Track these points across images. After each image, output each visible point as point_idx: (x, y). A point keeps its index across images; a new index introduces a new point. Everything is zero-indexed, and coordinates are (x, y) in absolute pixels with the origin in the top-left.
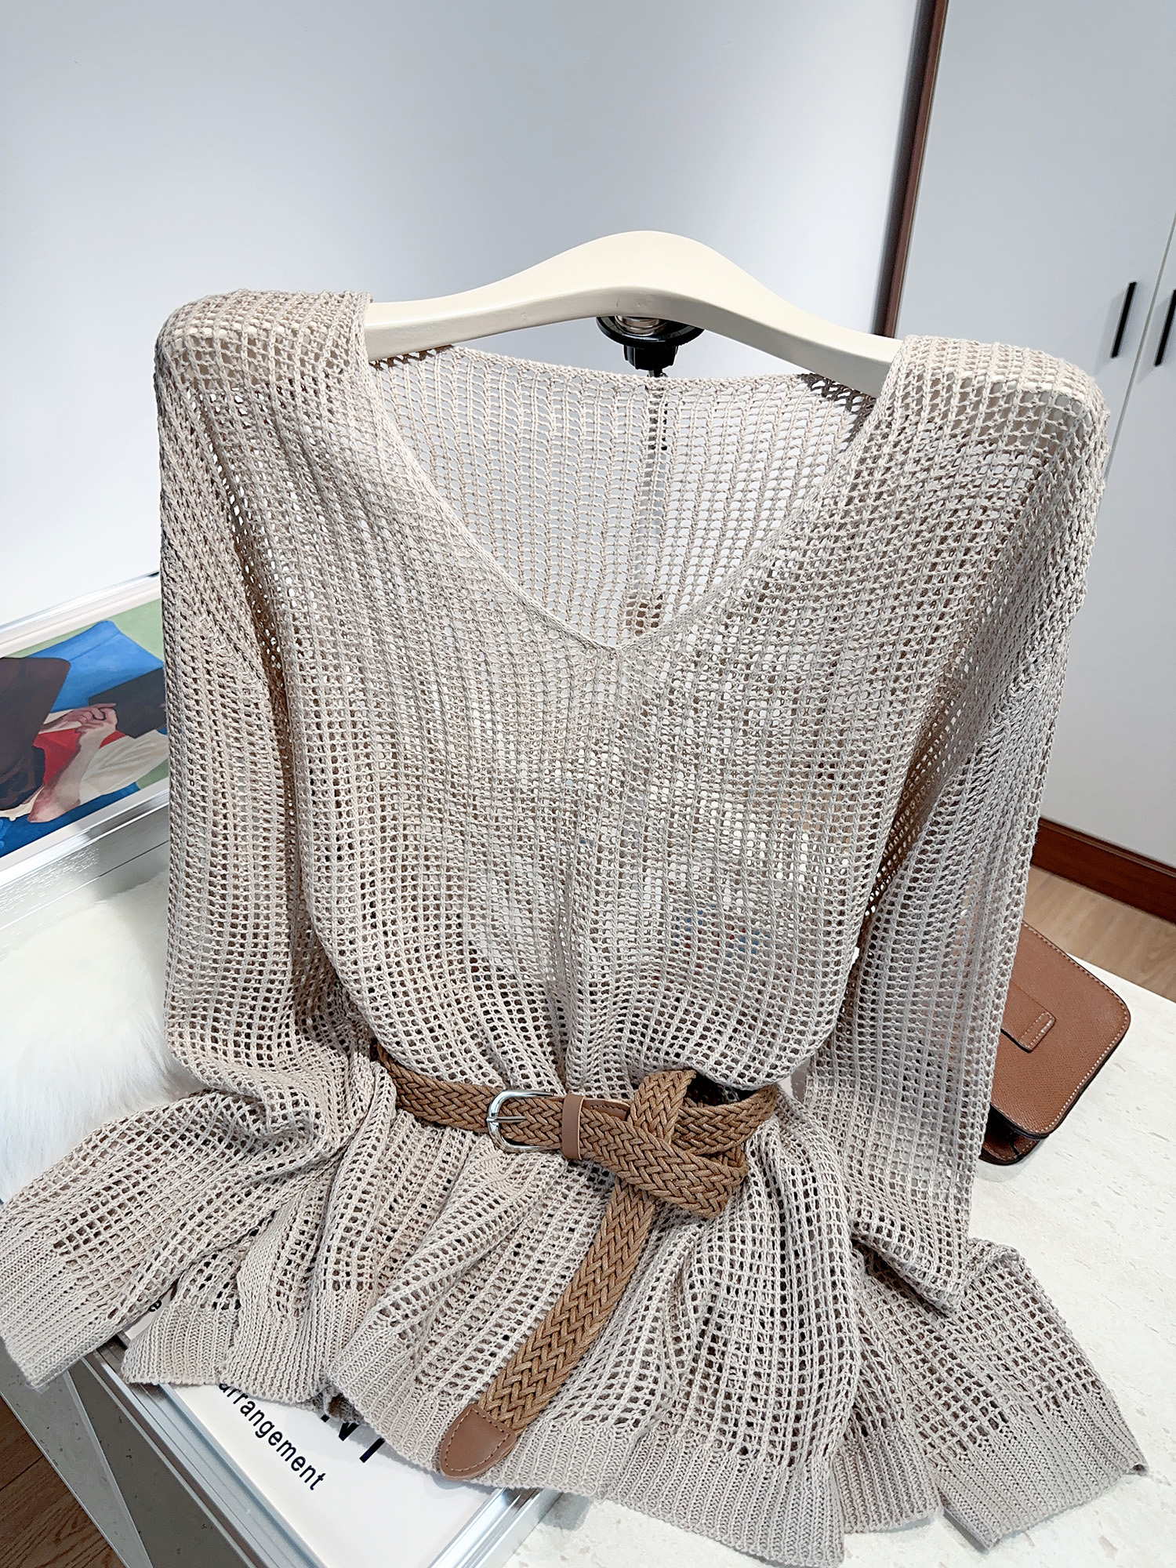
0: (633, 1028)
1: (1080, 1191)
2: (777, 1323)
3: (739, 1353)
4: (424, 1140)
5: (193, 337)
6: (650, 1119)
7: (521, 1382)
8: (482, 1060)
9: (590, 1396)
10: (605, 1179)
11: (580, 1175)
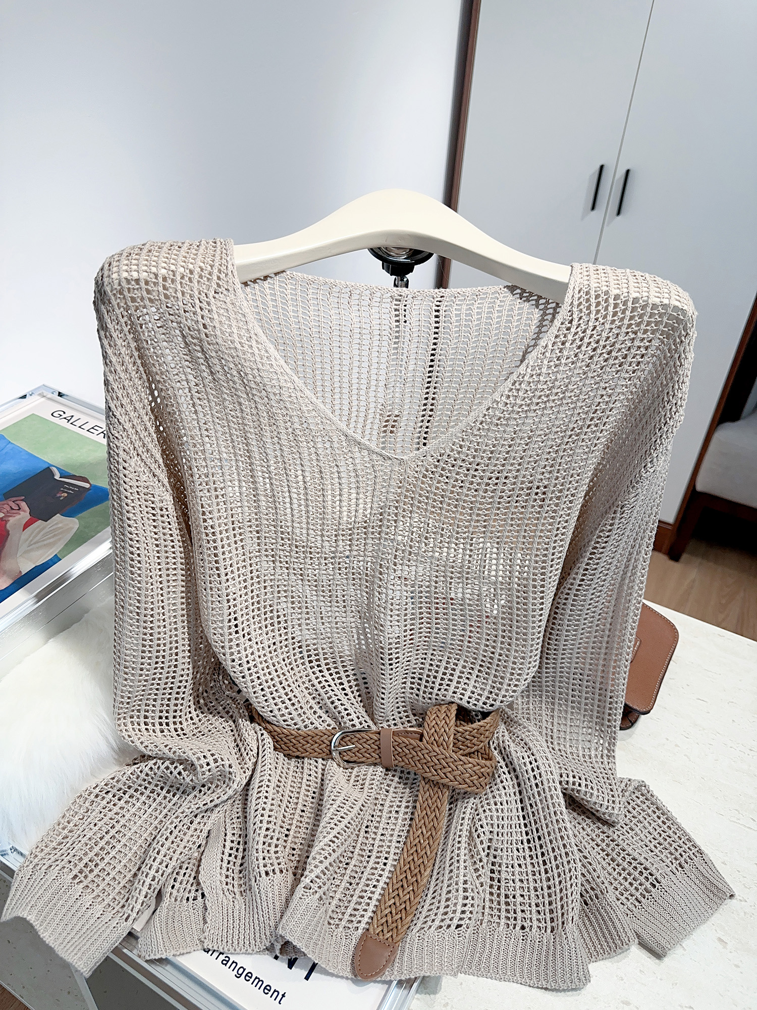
0: (412, 680)
1: (667, 739)
2: (526, 848)
3: (508, 870)
4: (292, 768)
5: (126, 279)
6: (437, 738)
7: (391, 913)
8: (320, 712)
9: (436, 914)
10: (408, 776)
11: (393, 776)
